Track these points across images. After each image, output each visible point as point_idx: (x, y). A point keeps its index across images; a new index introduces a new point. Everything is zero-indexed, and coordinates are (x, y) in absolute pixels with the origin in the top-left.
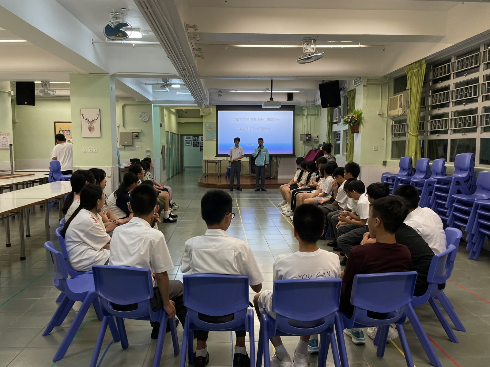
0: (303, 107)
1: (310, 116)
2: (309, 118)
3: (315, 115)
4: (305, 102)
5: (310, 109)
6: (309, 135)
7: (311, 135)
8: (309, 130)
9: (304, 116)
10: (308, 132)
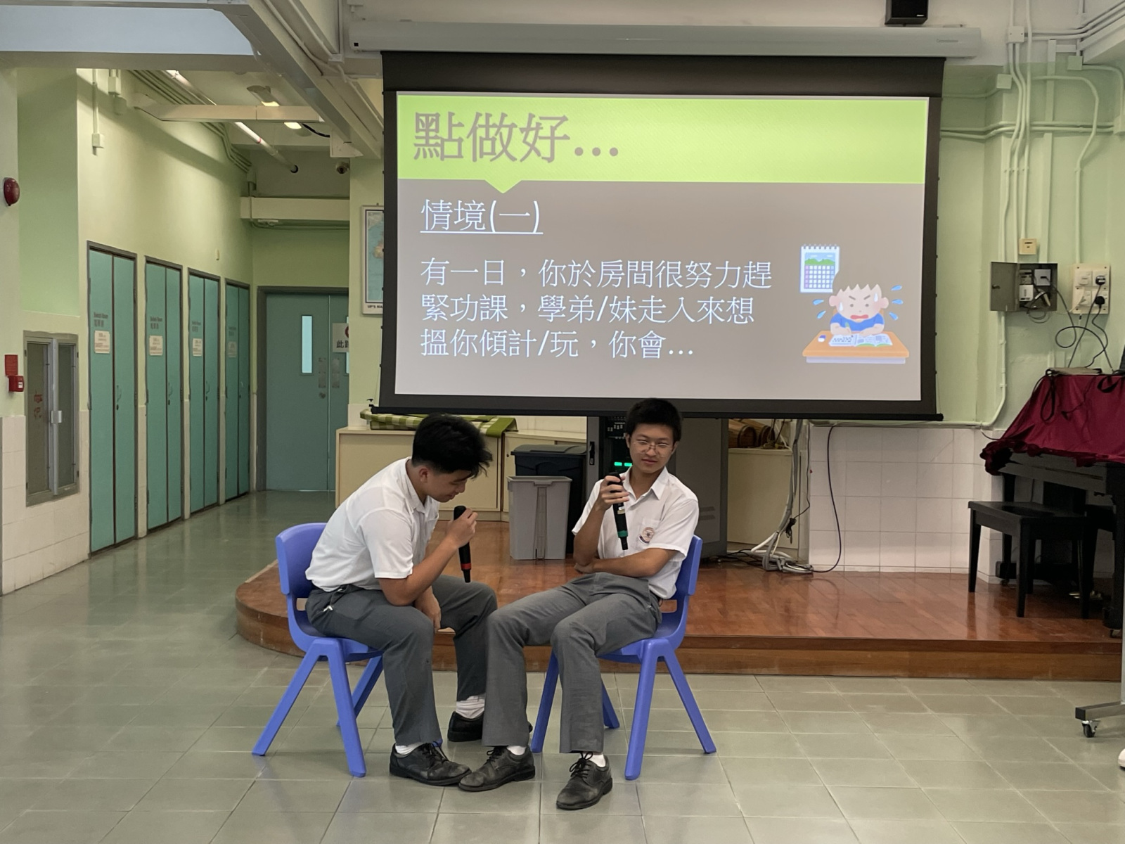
0: (998, 69)
1: (1048, 136)
2: (1042, 148)
3: (1083, 129)
4: (1012, 39)
5: (1050, 85)
6: (1038, 273)
7: (1052, 267)
8: (1038, 233)
9: (1009, 134)
10: (1032, 251)
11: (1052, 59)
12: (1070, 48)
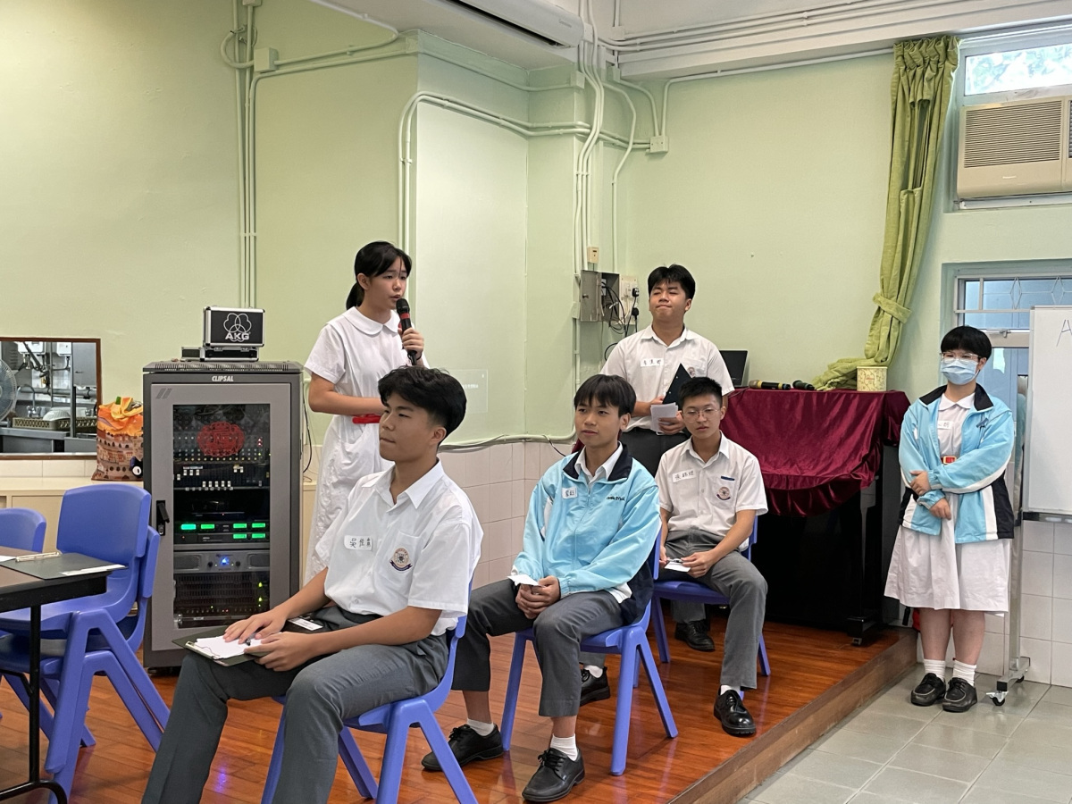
1: (601, 144)
2: (597, 155)
3: (619, 143)
10: (596, 259)
11: (603, 66)
12: (612, 59)
